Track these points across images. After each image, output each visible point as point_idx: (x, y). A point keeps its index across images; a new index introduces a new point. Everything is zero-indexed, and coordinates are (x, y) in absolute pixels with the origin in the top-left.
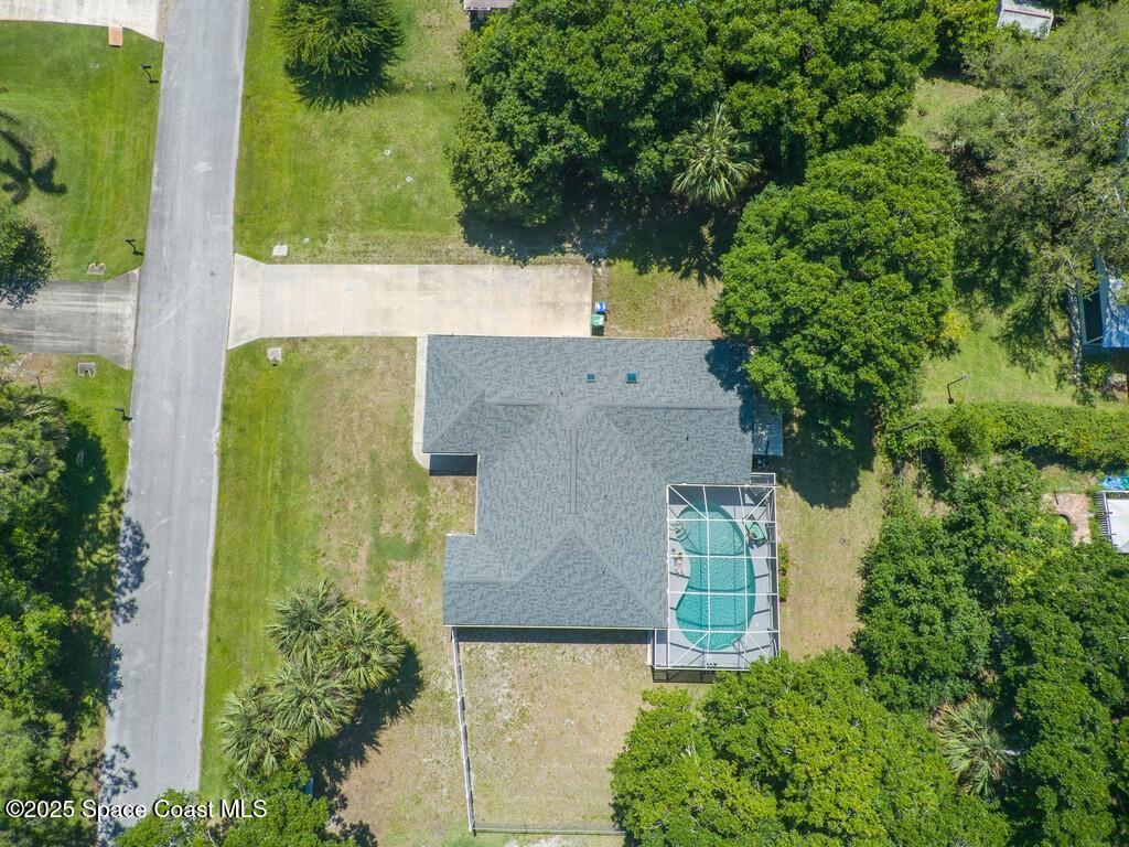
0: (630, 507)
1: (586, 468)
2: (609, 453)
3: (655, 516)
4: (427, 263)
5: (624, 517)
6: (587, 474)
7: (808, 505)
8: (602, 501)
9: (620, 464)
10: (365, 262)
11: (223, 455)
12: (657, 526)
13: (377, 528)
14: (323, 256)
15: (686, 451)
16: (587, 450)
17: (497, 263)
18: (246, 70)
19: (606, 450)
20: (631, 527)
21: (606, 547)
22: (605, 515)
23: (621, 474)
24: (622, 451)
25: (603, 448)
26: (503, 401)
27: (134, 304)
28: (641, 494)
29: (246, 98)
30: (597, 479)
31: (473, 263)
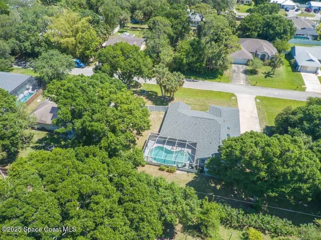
0: (192, 130)
1: (204, 121)
2: (207, 127)
3: (189, 137)
4: (259, 118)
5: (190, 128)
6: (202, 121)
7: (187, 183)
8: (195, 123)
9: (204, 129)
10: (257, 110)
11: (211, 91)
12: (187, 137)
13: (193, 104)
14: (258, 105)
15: (207, 144)
16: (208, 121)
17: (261, 129)
18: (303, 101)
19: (208, 127)
20: (187, 130)
21: (183, 123)
22: (191, 124)
23: (201, 129)
24: (208, 130)
25: (209, 126)
26: (222, 112)
27: (243, 84)
28: (196, 134)
29: (296, 100)
30: (201, 123)
31: (260, 125)
